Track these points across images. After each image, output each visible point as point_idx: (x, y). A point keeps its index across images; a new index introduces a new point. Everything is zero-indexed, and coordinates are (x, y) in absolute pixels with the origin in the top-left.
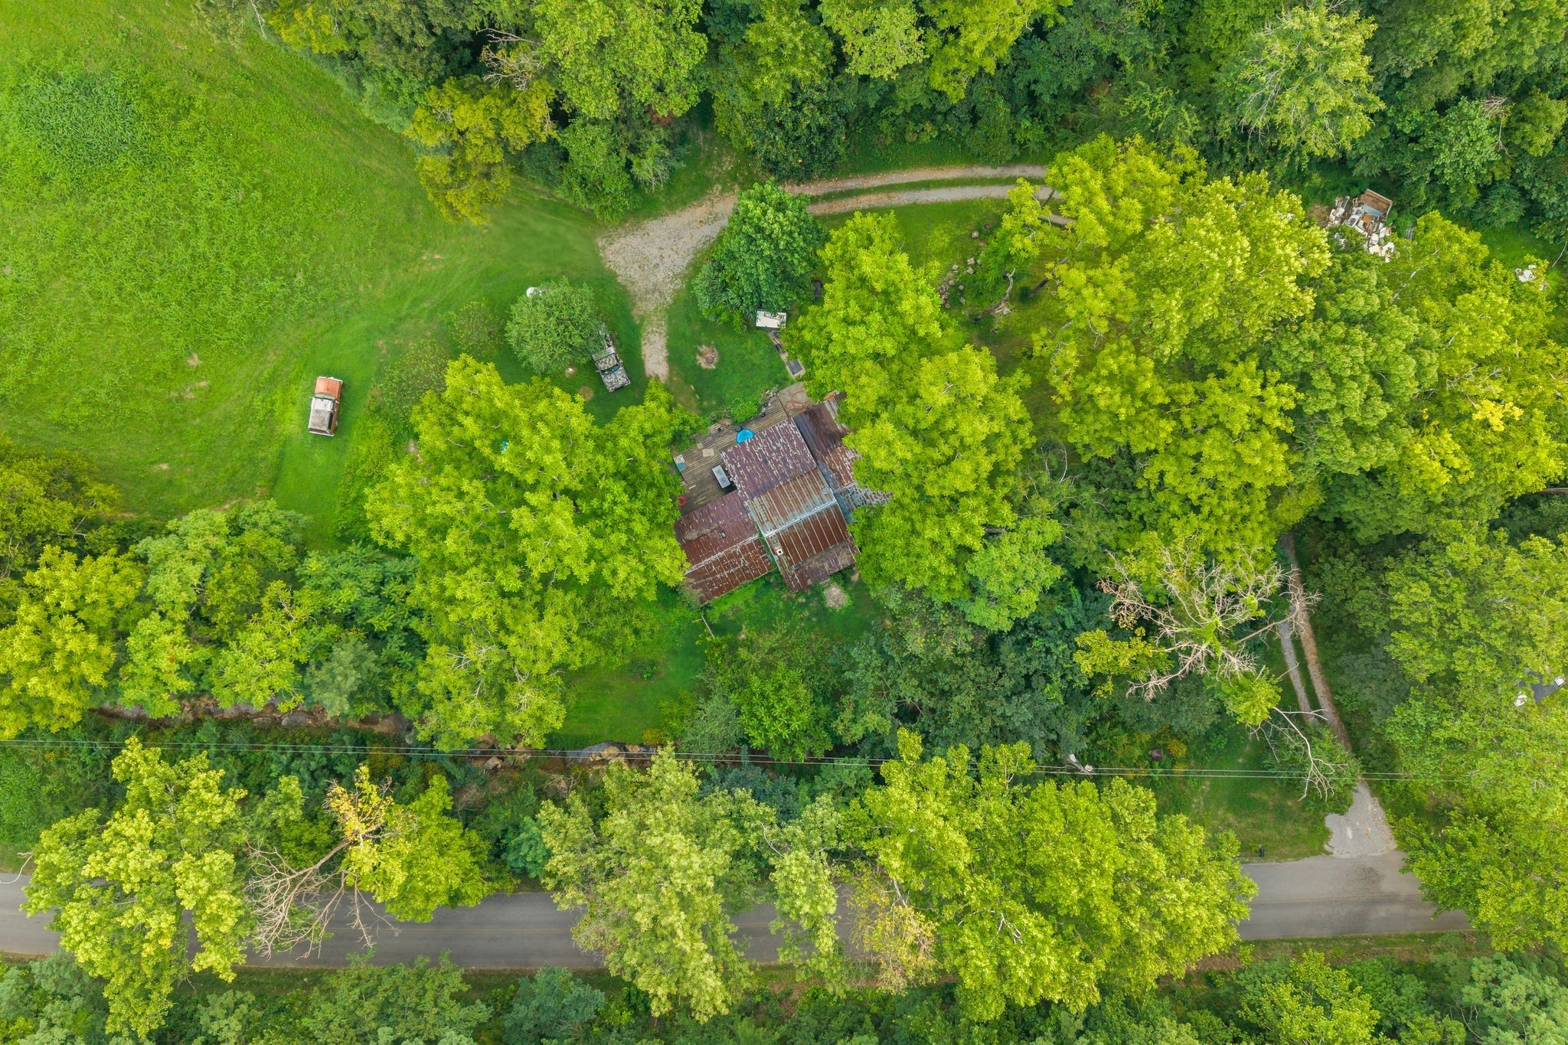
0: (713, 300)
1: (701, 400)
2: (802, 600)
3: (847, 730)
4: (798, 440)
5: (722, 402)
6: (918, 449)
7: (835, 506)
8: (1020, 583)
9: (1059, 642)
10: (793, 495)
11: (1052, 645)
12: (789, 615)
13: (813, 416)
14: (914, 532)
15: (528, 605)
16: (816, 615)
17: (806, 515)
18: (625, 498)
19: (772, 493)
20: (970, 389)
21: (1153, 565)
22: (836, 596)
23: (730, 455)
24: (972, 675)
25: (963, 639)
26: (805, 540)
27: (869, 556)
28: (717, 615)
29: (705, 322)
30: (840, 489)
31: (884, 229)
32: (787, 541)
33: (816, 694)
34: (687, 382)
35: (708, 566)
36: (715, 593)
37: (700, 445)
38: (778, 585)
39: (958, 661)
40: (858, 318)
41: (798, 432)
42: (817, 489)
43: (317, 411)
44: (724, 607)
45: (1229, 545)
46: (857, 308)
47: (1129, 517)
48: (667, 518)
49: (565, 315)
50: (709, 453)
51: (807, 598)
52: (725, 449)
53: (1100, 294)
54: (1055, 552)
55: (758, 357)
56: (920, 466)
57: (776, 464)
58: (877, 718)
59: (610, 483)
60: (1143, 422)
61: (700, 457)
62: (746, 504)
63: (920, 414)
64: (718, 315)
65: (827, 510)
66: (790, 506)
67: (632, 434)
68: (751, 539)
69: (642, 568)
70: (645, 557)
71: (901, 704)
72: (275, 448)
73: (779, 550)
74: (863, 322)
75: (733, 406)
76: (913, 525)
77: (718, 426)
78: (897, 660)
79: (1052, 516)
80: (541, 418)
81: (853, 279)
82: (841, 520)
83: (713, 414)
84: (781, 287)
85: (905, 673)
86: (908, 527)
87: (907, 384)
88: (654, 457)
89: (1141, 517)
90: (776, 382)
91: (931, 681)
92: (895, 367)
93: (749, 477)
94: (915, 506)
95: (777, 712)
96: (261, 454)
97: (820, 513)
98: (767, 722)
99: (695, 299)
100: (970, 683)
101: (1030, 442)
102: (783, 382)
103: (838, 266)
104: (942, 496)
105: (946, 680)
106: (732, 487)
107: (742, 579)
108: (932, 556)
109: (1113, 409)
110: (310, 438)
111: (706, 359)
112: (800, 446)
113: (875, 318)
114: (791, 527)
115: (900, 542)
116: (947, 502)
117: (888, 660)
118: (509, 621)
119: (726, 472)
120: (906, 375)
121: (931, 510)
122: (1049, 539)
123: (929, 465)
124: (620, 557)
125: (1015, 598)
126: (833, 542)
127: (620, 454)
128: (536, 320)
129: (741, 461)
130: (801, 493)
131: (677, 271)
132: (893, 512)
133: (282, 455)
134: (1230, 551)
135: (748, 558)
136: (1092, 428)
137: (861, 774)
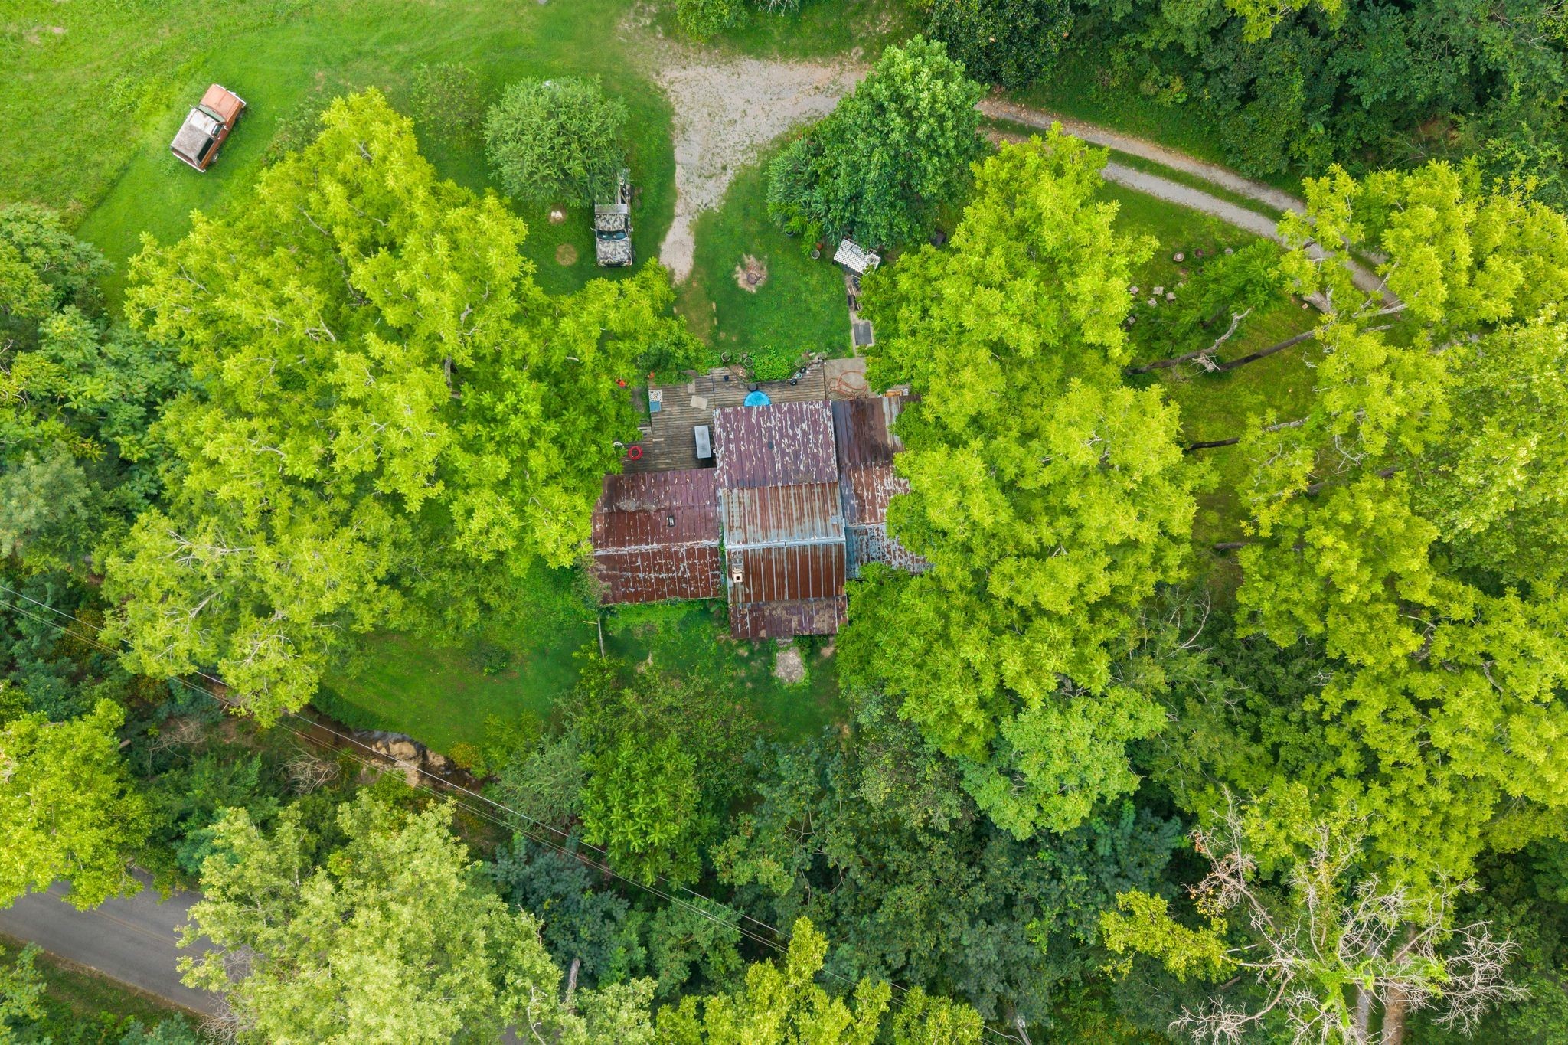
0: (789, 194)
1: (718, 328)
2: (743, 652)
3: (729, 864)
4: (826, 435)
5: (745, 342)
6: (1005, 516)
7: (839, 546)
8: (1072, 781)
9: (1077, 869)
10: (788, 506)
11: (1065, 869)
12: (718, 666)
13: (861, 411)
14: (944, 637)
15: (322, 510)
16: (754, 681)
17: (796, 542)
18: (535, 409)
19: (762, 492)
20: (1131, 456)
21: (1283, 834)
22: (791, 665)
23: (726, 417)
24: (936, 867)
25: (946, 811)
26: (780, 575)
27: (859, 635)
28: (621, 626)
29: (766, 226)
30: (855, 525)
31: (1088, 164)
32: (756, 567)
33: (706, 794)
34: (709, 295)
35: (633, 556)
36: (627, 597)
37: (691, 387)
38: (719, 619)
39: (925, 839)
40: (997, 278)
41: (830, 424)
42: (826, 512)
43: (192, 128)
44: (631, 619)
45: (1413, 855)
46: (1002, 262)
47: (1256, 737)
48: (595, 466)
49: (574, 125)
50: (699, 402)
51: (752, 652)
52: (722, 407)
53: (1399, 392)
54: (1138, 752)
55: (818, 303)
56: (994, 543)
57: (784, 454)
58: (777, 869)
59: (521, 378)
60: (1370, 618)
61: (684, 404)
62: (720, 492)
63: (1031, 465)
64: (787, 219)
65: (828, 547)
66: (779, 520)
67: (585, 318)
68: (705, 543)
69: (515, 524)
70: (529, 509)
71: (819, 860)
72: (120, 157)
73: (738, 573)
74: (1001, 287)
75: (759, 354)
76: (946, 627)
77: (727, 372)
78: (839, 798)
79: (1158, 697)
80: (451, 232)
81: (1010, 221)
82: (840, 568)
83: (727, 353)
84: (892, 205)
85: (841, 819)
86: (938, 626)
87: (1028, 411)
88: (610, 370)
89: (1276, 746)
90: (829, 345)
91: (872, 846)
92: (1021, 377)
93: (740, 458)
94: (960, 599)
95: (638, 807)
96: (96, 157)
97: (815, 547)
98: (616, 816)
99: (766, 184)
100: (928, 875)
101: (1178, 575)
102: (838, 350)
103: (993, 193)
104: (1010, 602)
105: (897, 857)
106: (710, 462)
107: (672, 592)
108: (957, 688)
109: (1337, 579)
110: (172, 163)
111: (748, 276)
112: (826, 445)
113: (1026, 287)
114: (768, 550)
115: (916, 643)
116: (1015, 615)
117: (825, 789)
118: (278, 522)
119: (712, 438)
120: (1029, 398)
121: (984, 616)
122: (1143, 731)
123: (1010, 548)
124: (487, 494)
125: (1056, 799)
126: (817, 594)
127: (556, 341)
128: (529, 116)
129: (737, 431)
130: (801, 508)
131: (757, 140)
132: (921, 592)
133: (124, 170)
134: (1409, 863)
135: (691, 567)
136: (1283, 594)
137: (723, 933)
